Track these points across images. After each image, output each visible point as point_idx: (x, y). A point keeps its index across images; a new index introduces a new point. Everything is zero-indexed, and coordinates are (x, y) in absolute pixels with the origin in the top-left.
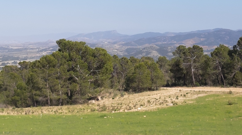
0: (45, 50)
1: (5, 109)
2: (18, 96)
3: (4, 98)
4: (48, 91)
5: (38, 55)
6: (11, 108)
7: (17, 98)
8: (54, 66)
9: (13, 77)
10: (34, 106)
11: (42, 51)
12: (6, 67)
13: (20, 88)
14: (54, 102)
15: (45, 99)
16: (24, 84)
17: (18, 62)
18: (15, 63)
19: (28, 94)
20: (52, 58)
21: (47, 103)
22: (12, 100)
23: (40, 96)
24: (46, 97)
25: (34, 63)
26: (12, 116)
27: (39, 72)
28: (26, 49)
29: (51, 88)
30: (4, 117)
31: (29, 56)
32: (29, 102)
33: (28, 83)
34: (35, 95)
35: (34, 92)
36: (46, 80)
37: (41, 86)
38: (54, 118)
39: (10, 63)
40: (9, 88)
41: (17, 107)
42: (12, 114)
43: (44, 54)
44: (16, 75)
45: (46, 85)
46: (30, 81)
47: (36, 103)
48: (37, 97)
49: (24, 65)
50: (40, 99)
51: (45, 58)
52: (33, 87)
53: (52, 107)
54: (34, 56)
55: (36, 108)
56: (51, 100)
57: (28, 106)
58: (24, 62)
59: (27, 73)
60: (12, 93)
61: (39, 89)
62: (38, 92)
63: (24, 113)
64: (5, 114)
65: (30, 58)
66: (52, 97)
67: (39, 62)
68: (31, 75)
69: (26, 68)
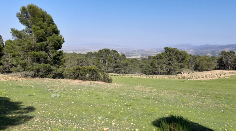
0: (159, 52)
1: (142, 75)
2: (147, 70)
3: (141, 71)
4: (160, 69)
5: (156, 54)
6: (144, 75)
7: (146, 71)
8: (162, 58)
9: (145, 62)
10: (153, 74)
11: (157, 52)
12: (143, 58)
13: (148, 67)
14: (162, 73)
15: (158, 72)
16: (149, 65)
17: (147, 56)
18: (146, 57)
19: (151, 70)
20: (162, 55)
21: (159, 74)
22: (145, 71)
23: (156, 70)
24: (159, 71)
25: (154, 57)
26: (144, 78)
27: (156, 60)
28: (151, 51)
29: (161, 68)
30: (141, 78)
31: (152, 54)
32: (151, 73)
33: (151, 65)
34: (154, 70)
35: (153, 69)
36: (159, 64)
37: (156, 66)
38: (162, 80)
39: (144, 57)
40: (143, 66)
41: (146, 74)
42: (144, 77)
43: (158, 53)
44: (147, 61)
45: (159, 66)
46: (152, 64)
47: (154, 73)
48: (155, 71)
49: (150, 58)
50: (156, 72)
51: (159, 55)
52: (153, 67)
53: (161, 75)
54: (154, 54)
55: (154, 75)
56: (160, 73)
57: (151, 74)
58: (150, 56)
59: (151, 61)
60: (144, 69)
61: (156, 68)
62: (155, 69)
63: (149, 77)
64: (141, 77)
65: (152, 55)
66: (161, 71)
67: (156, 56)
68: (153, 62)
69: (150, 59)
